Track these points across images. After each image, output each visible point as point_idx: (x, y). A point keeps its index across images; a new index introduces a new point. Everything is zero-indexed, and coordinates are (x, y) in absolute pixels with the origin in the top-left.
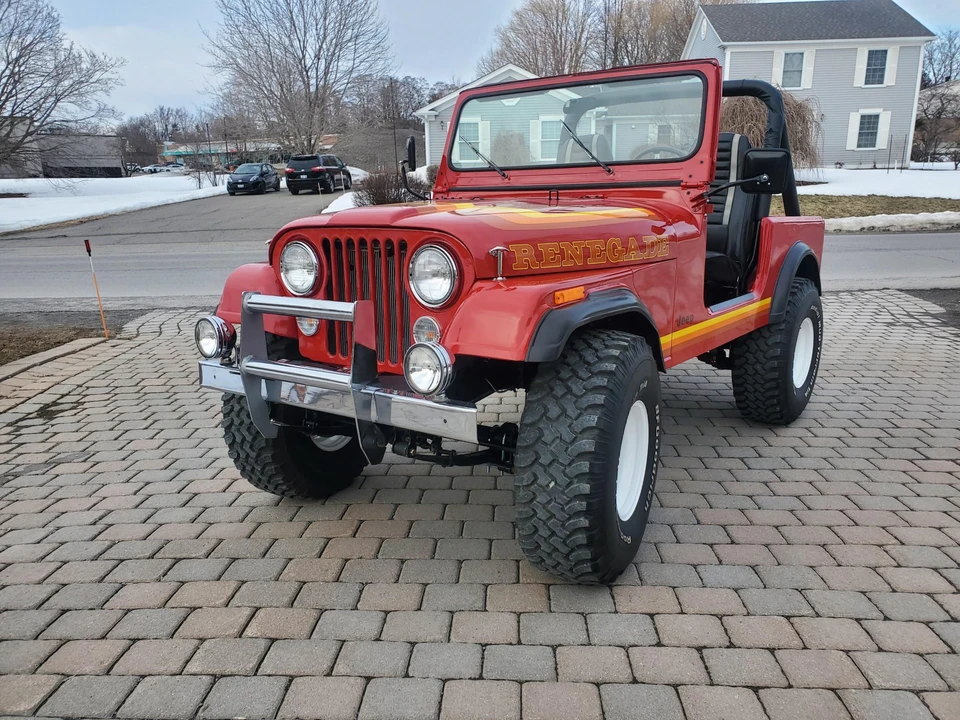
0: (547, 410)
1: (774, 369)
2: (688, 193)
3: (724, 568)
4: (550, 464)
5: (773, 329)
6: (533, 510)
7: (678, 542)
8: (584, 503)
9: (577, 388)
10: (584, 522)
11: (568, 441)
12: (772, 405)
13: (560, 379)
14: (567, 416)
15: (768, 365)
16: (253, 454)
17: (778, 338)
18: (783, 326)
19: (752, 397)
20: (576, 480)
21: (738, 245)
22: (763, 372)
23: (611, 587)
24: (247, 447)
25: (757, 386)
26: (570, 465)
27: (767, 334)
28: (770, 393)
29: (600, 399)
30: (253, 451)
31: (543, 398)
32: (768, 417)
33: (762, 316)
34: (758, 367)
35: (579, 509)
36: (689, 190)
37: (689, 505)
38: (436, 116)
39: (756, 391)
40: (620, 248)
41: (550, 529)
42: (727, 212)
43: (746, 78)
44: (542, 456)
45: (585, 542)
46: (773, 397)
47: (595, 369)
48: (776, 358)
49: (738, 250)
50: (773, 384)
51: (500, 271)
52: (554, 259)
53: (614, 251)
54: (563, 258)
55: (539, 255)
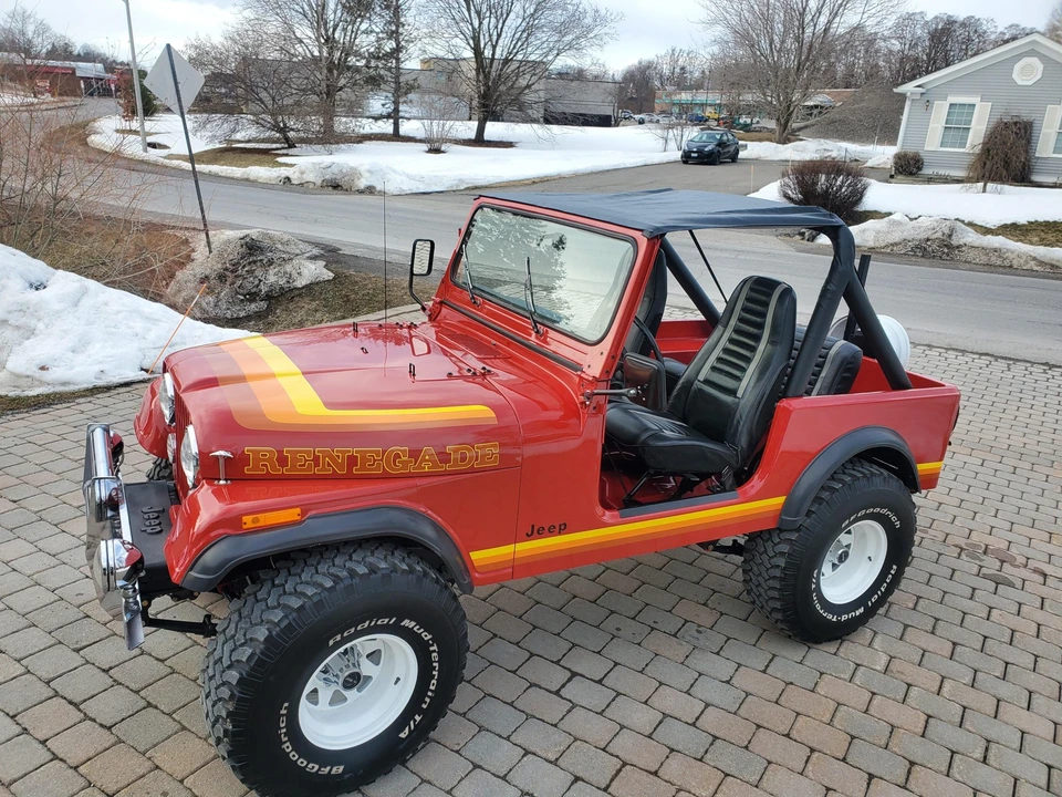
1: (776, 578)
5: (783, 536)
15: (771, 572)
17: (786, 548)
18: (795, 536)
28: (772, 604)
38: (922, 94)
40: (406, 458)
42: (744, 383)
46: (776, 610)
50: (775, 594)
51: (222, 475)
52: (304, 465)
53: (394, 462)
54: (317, 465)
55: (282, 461)
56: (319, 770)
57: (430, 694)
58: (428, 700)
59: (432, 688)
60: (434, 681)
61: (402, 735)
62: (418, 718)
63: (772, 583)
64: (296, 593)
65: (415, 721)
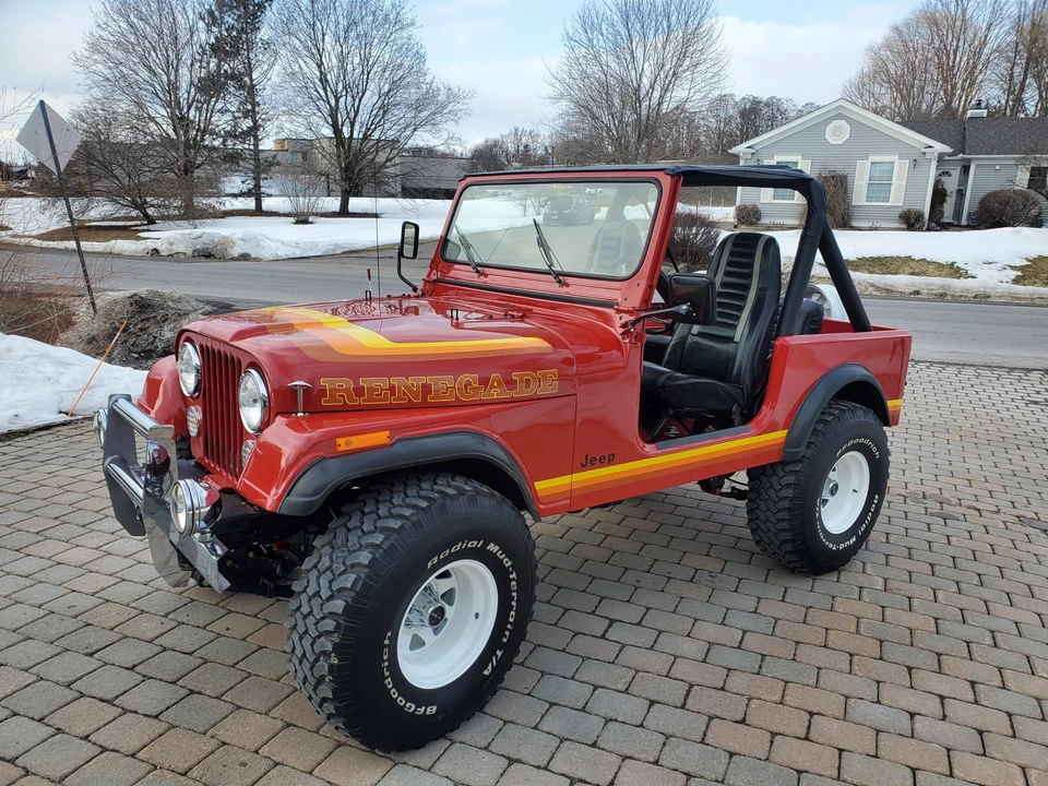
2: (620, 318)
38: (753, 154)
40: (476, 385)
42: (740, 329)
51: (300, 407)
52: (380, 395)
53: (466, 389)
54: (393, 394)
55: (359, 391)
56: (415, 710)
57: (509, 626)
58: (507, 633)
59: (511, 620)
60: (513, 613)
61: (486, 673)
62: (499, 653)
63: (781, 515)
64: (391, 516)
65: (497, 656)
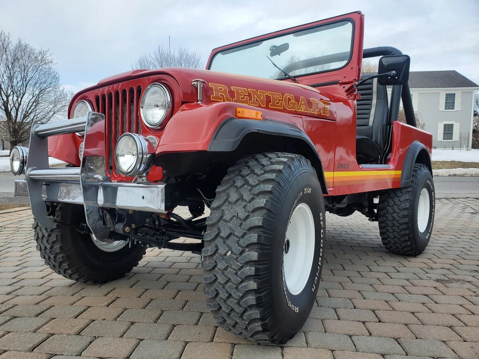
0: (228, 196)
1: (405, 216)
2: (344, 87)
3: (373, 339)
4: (228, 237)
5: (403, 191)
6: (215, 276)
7: (339, 319)
8: (253, 269)
9: (252, 180)
10: (253, 285)
11: (242, 218)
12: (405, 241)
13: (241, 175)
14: (243, 200)
15: (401, 214)
16: (48, 246)
17: (407, 197)
18: (410, 189)
19: (391, 235)
20: (247, 250)
21: (379, 136)
22: (398, 218)
23: (282, 348)
24: (45, 241)
25: (395, 228)
26: (242, 237)
27: (400, 194)
28: (403, 232)
29: (269, 187)
30: (49, 244)
31: (228, 188)
32: (402, 249)
33: (395, 181)
34: (395, 215)
35: (249, 273)
36: (344, 86)
37: (349, 296)
39: (394, 231)
40: (293, 101)
41: (227, 292)
42: (371, 119)
43: (381, 46)
44: (223, 231)
45: (254, 303)
46: (405, 235)
47: (267, 169)
48: (406, 209)
49: (379, 140)
50: (405, 226)
52: (243, 99)
53: (289, 103)
54: (250, 99)
55: (232, 94)
